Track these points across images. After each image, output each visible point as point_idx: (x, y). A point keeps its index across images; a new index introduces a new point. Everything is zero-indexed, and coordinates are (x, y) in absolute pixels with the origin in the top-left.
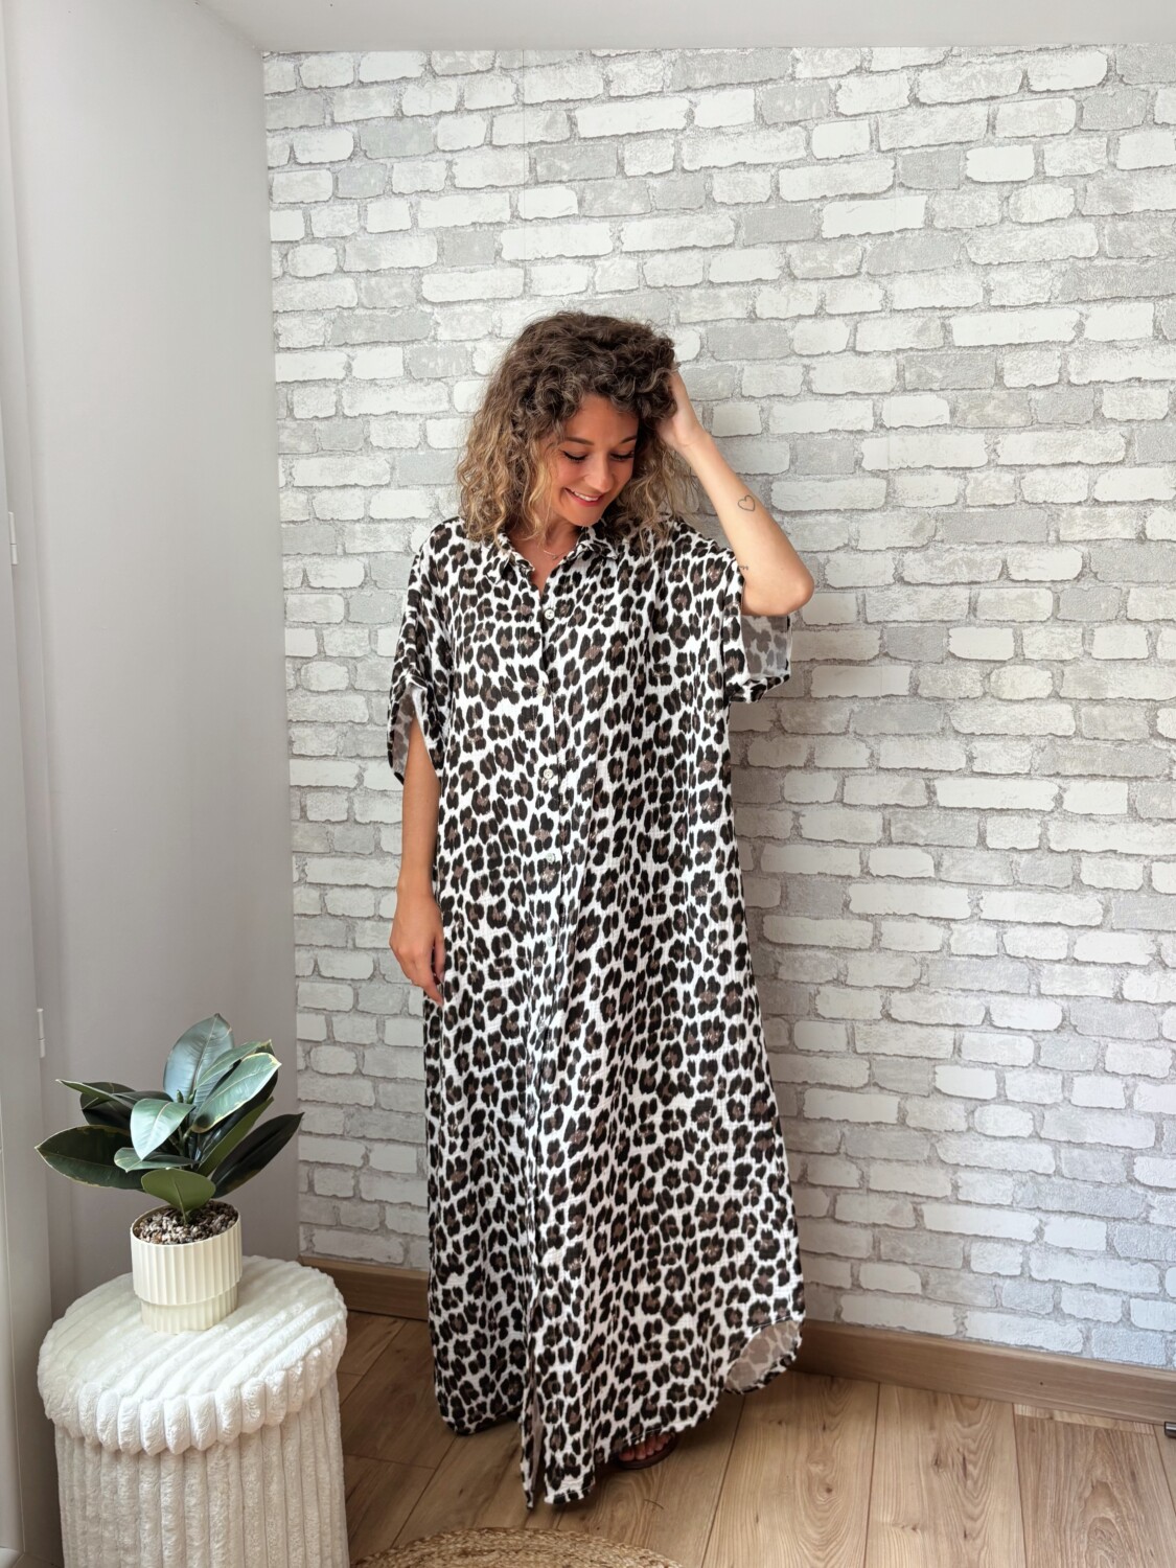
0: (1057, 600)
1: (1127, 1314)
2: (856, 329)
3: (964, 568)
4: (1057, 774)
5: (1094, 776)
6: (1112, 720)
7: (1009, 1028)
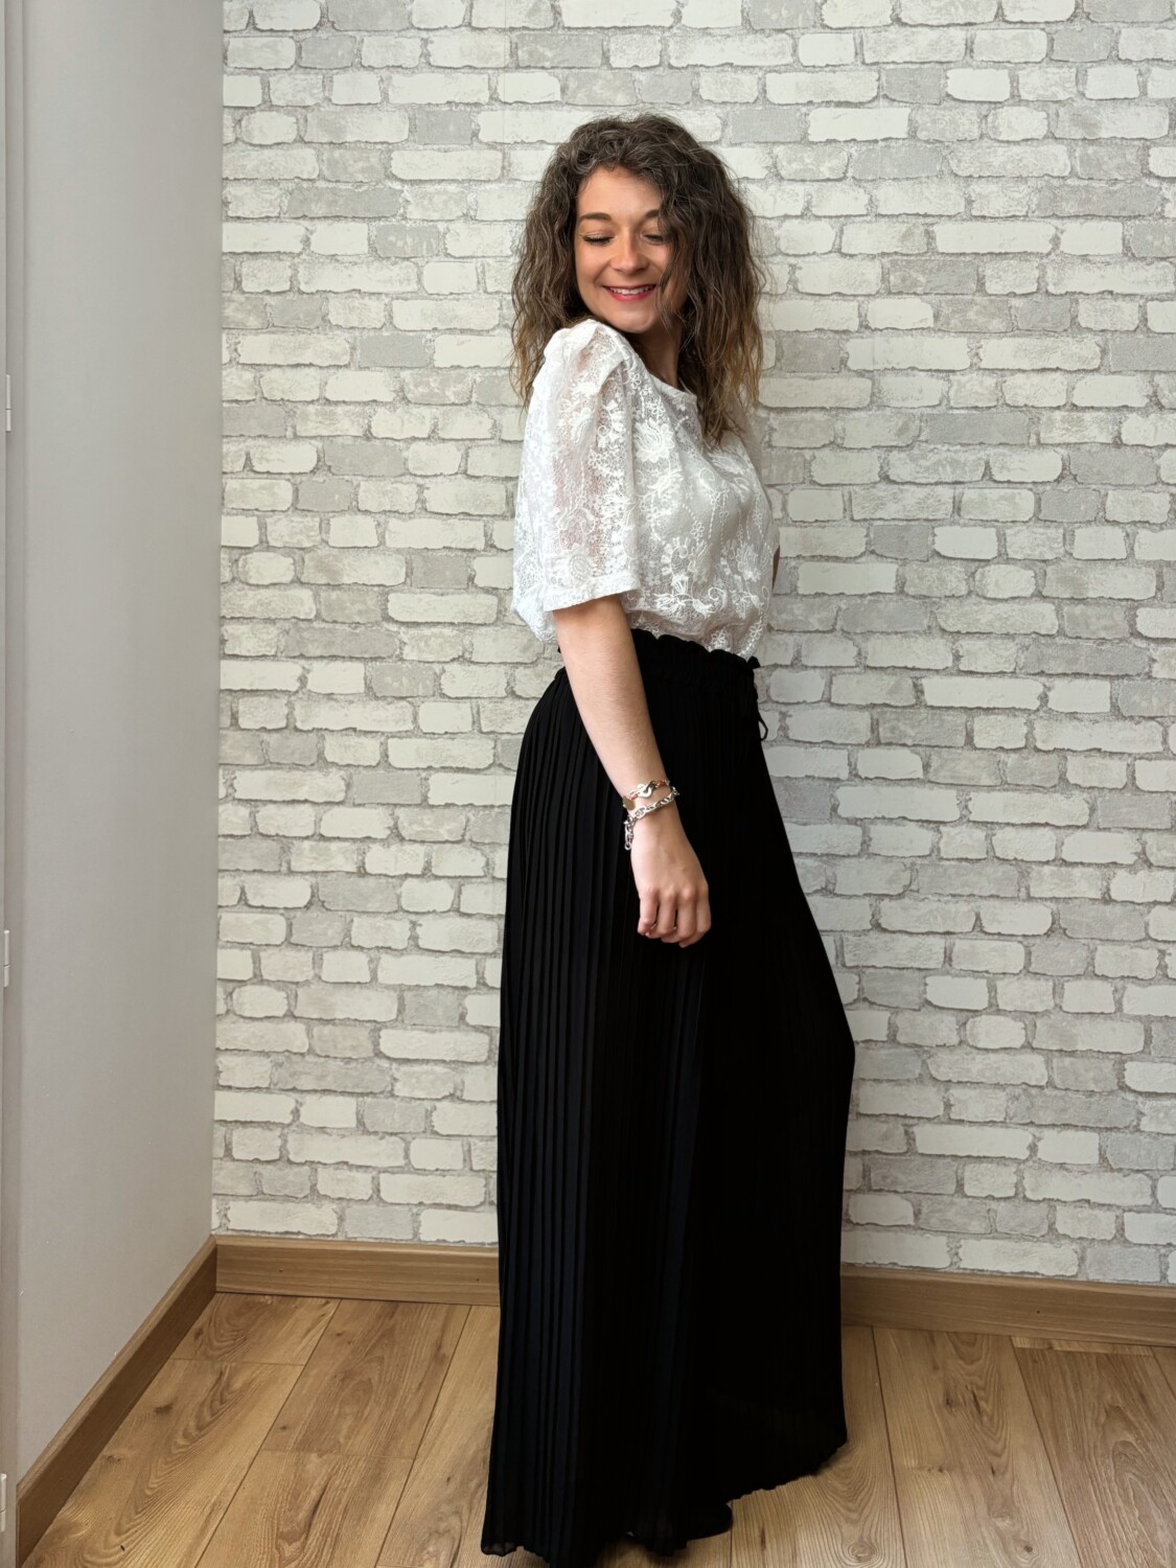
0: (1038, 501)
1: (1121, 1229)
2: (842, 231)
3: (948, 468)
4: (1042, 673)
5: (1077, 675)
6: (1094, 620)
7: (999, 934)
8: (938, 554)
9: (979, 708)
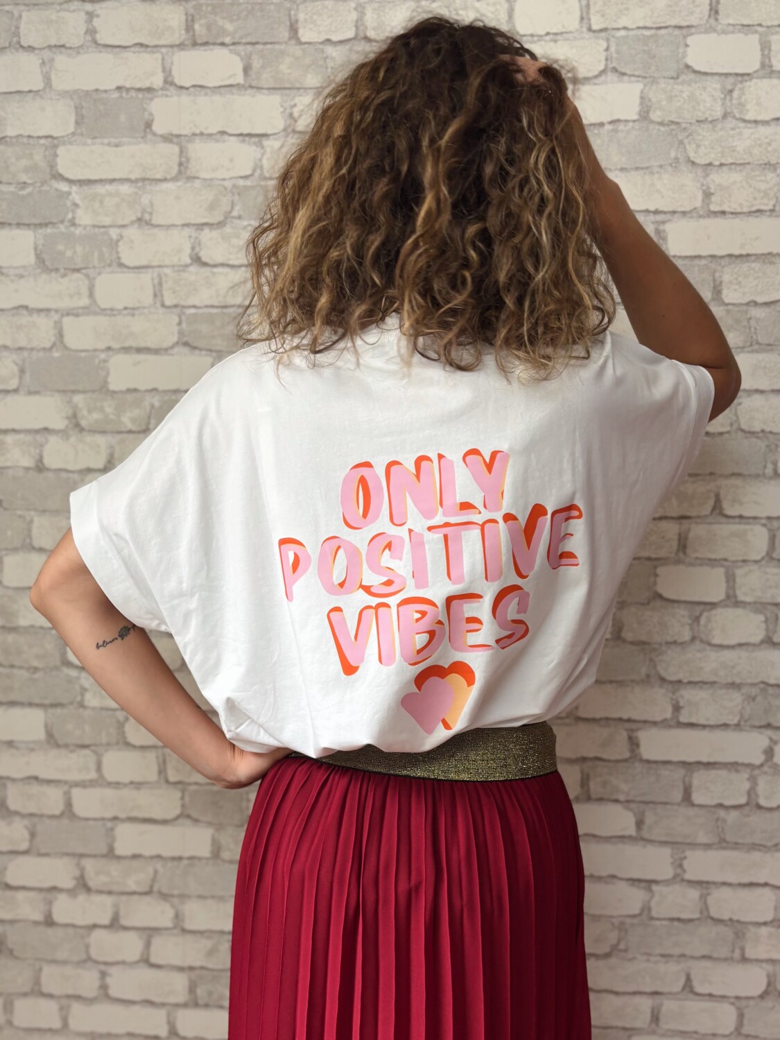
0: (773, 538)
4: (768, 726)
7: (710, 995)
8: (660, 596)
9: (699, 763)
